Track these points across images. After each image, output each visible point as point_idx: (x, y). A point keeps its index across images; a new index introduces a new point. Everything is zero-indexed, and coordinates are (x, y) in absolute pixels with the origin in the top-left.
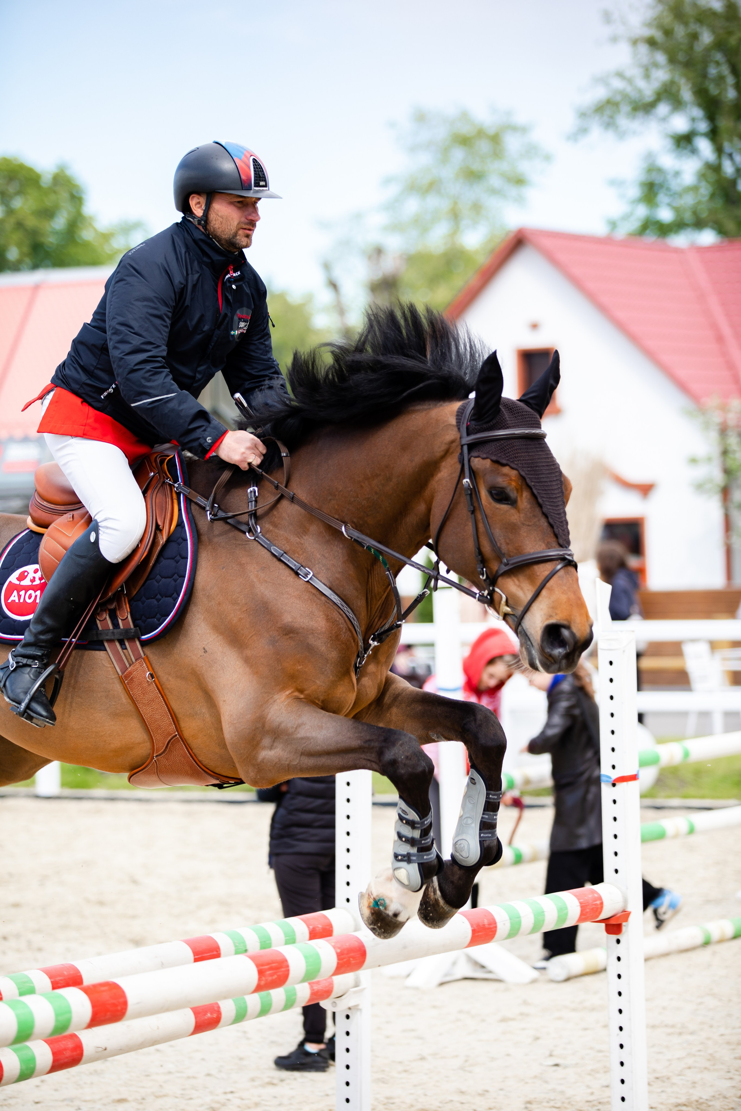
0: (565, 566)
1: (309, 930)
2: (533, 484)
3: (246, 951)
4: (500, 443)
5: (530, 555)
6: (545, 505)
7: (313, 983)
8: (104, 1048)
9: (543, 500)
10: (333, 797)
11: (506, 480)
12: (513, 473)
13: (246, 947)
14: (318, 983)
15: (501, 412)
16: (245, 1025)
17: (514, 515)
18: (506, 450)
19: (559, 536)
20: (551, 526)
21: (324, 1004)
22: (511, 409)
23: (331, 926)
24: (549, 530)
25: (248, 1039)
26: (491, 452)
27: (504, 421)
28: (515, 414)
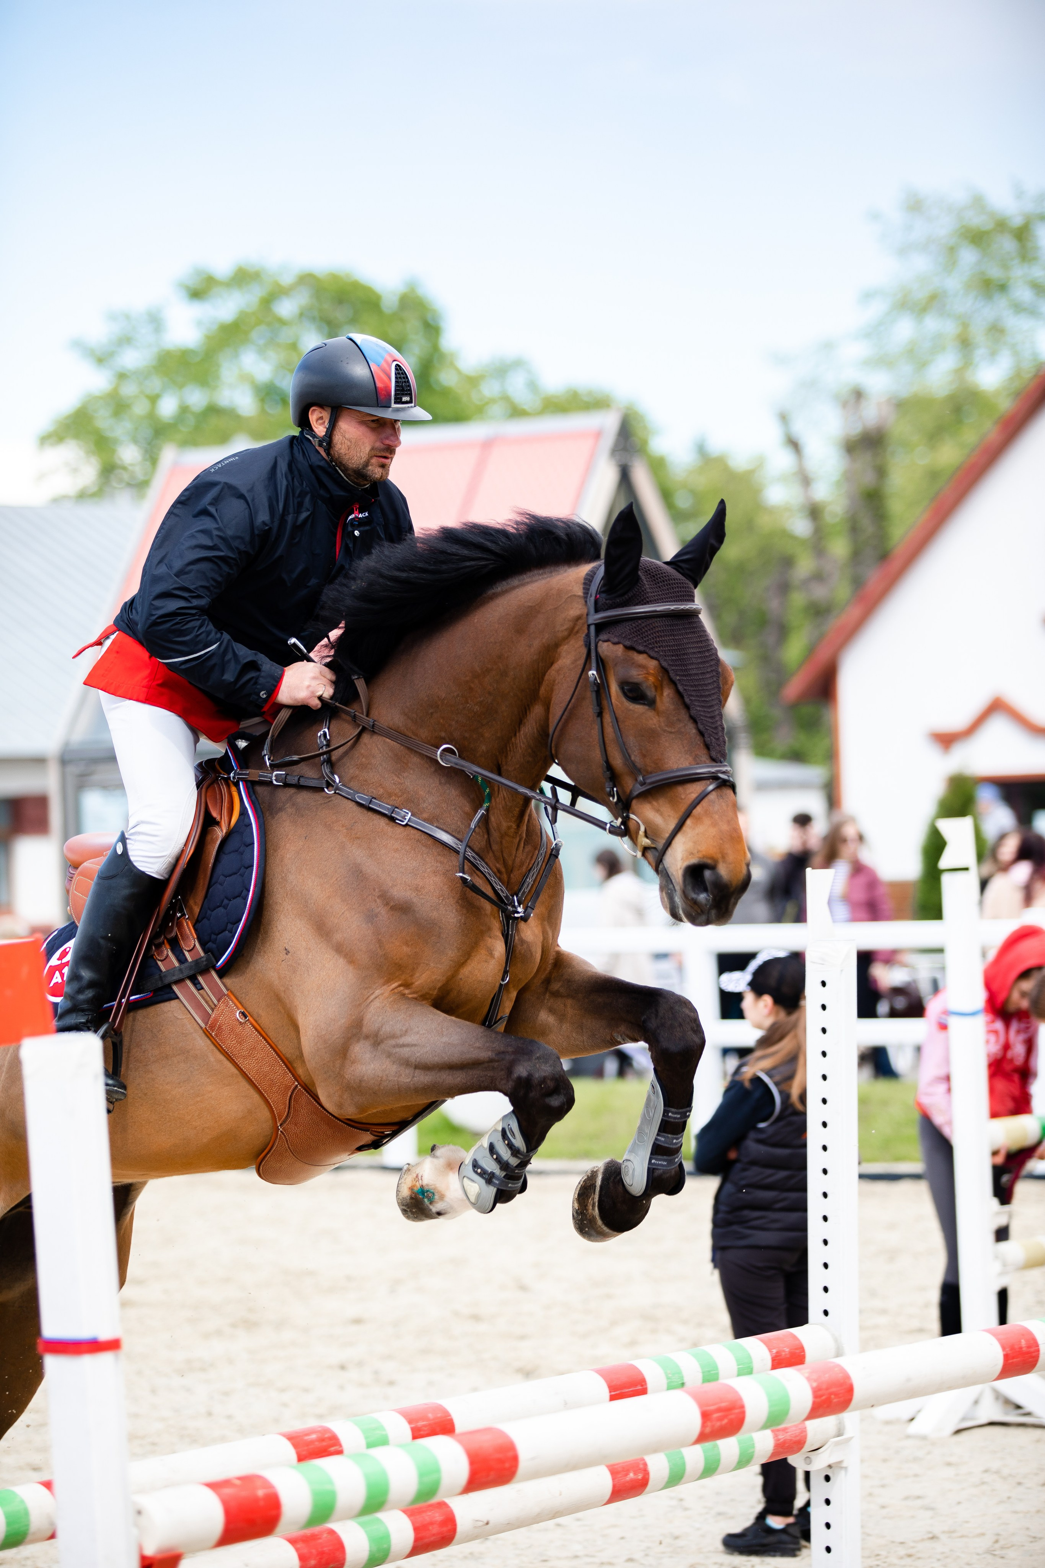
0: (718, 787)
1: (771, 1355)
2: (678, 678)
3: (683, 1384)
4: (637, 624)
5: (673, 772)
6: (693, 706)
7: (778, 1430)
8: (485, 1522)
9: (690, 700)
10: (803, 1167)
11: (642, 673)
12: (652, 664)
13: (683, 1379)
14: (785, 1430)
15: (640, 581)
16: (682, 1490)
17: (652, 719)
18: (644, 632)
19: (711, 747)
20: (702, 734)
21: (794, 1460)
22: (654, 576)
23: (802, 1349)
24: (698, 740)
25: (686, 1509)
26: (624, 636)
27: (642, 593)
28: (659, 583)
